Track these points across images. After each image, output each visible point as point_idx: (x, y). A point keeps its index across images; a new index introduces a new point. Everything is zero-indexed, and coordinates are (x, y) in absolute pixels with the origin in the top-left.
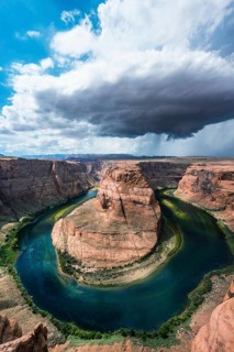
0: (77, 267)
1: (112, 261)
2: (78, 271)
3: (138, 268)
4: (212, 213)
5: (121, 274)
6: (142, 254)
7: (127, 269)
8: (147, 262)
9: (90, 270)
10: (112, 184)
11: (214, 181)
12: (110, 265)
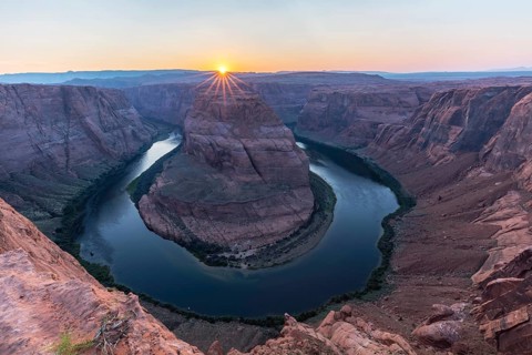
0: (227, 255)
1: (272, 235)
2: (233, 259)
3: (307, 235)
4: (355, 151)
5: (292, 246)
6: (305, 217)
7: (296, 239)
8: (314, 225)
9: (248, 254)
10: (220, 124)
11: (350, 109)
12: (271, 241)
